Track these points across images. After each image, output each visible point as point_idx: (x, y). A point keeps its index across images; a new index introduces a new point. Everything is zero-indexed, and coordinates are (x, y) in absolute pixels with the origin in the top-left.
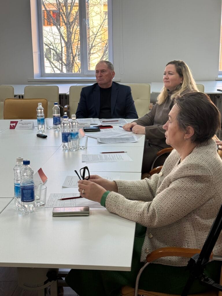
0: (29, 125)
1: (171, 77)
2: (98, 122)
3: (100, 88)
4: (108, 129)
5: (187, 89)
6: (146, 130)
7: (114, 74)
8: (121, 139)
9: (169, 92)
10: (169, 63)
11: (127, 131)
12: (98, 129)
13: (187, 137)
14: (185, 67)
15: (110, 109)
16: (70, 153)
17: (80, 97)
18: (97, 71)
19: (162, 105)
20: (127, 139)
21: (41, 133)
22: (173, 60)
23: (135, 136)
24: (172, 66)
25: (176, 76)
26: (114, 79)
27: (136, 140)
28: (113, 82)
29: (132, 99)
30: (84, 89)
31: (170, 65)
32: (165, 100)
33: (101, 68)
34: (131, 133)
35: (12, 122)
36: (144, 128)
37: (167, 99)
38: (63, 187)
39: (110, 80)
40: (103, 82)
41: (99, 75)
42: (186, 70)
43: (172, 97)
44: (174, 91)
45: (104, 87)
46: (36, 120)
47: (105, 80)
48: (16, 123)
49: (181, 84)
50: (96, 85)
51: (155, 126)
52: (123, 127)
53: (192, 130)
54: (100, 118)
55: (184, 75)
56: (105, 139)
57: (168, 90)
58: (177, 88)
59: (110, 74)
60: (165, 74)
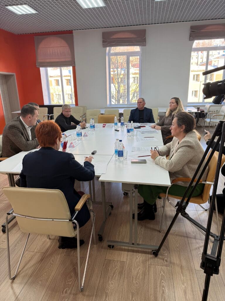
0: (111, 126)
1: (173, 104)
2: (139, 124)
3: (139, 110)
4: (144, 127)
5: (179, 110)
6: (161, 128)
7: (145, 103)
8: (151, 132)
9: (171, 111)
10: (172, 99)
11: (152, 128)
12: (139, 127)
13: (182, 130)
14: (179, 100)
15: (143, 119)
16: (130, 137)
17: (130, 114)
18: (138, 103)
19: (168, 117)
20: (153, 132)
21: (116, 129)
22: (174, 97)
23: (157, 130)
24: (174, 100)
25: (175, 104)
26: (145, 106)
27: (158, 132)
28: (145, 107)
29: (152, 115)
30: (132, 110)
31: (173, 99)
32: (169, 115)
33: (139, 101)
34: (154, 129)
35: (104, 125)
36: (160, 127)
37: (170, 114)
38: (132, 151)
39: (143, 106)
40: (140, 107)
41: (139, 104)
42: (180, 101)
43: (173, 113)
44: (173, 111)
45: (141, 109)
46: (114, 124)
47: (141, 106)
48: (105, 125)
49: (177, 108)
50: (137, 108)
51: (165, 126)
52: (151, 127)
53: (184, 127)
54: (139, 123)
55: (179, 103)
56: (144, 132)
57: (171, 110)
58: (175, 109)
59: (143, 104)
60: (170, 103)
